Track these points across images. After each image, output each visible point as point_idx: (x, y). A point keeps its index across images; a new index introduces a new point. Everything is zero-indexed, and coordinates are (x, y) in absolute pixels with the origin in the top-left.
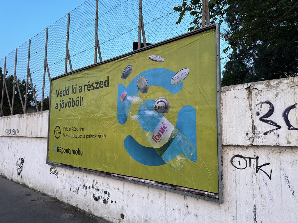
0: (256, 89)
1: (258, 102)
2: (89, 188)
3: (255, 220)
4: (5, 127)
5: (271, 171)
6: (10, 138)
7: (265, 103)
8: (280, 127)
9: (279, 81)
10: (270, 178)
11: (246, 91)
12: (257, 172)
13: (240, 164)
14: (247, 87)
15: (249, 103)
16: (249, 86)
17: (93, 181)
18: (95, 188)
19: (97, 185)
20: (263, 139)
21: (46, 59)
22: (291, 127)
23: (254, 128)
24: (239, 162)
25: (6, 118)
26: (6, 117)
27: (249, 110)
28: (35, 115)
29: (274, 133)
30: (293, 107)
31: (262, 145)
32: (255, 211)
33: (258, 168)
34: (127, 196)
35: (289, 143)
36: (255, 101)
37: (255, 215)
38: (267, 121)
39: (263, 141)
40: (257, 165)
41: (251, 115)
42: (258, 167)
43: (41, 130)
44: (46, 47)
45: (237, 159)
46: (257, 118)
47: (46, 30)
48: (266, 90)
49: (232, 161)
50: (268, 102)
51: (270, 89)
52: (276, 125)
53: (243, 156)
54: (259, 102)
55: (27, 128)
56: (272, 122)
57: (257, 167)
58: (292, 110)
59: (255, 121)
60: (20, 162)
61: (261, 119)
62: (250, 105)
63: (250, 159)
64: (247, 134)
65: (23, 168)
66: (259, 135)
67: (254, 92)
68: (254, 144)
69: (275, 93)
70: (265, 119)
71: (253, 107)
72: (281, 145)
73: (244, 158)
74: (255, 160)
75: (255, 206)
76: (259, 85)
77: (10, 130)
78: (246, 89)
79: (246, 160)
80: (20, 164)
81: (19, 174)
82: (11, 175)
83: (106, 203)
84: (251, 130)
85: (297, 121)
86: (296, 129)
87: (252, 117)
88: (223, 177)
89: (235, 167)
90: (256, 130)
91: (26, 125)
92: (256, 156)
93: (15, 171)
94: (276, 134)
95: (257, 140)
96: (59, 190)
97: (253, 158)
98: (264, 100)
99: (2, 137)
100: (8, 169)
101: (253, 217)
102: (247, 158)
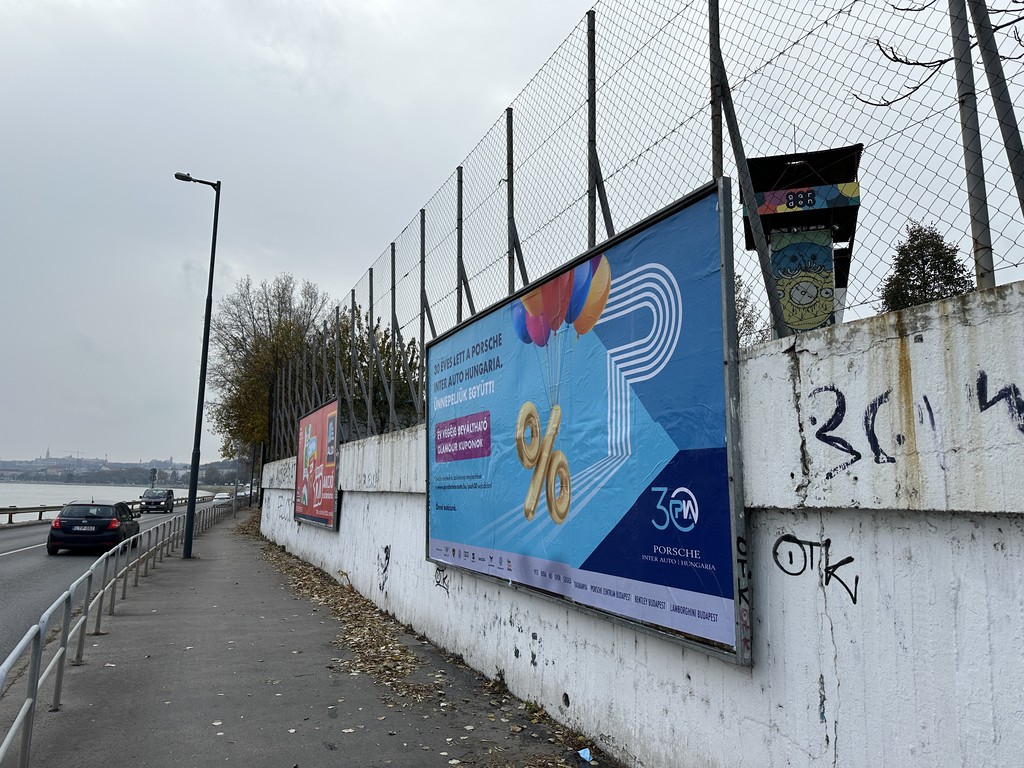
0: (807, 351)
1: (811, 388)
2: (505, 624)
3: (822, 715)
4: (355, 468)
5: (857, 579)
6: (365, 495)
7: (826, 389)
8: (858, 456)
10: (855, 601)
11: (787, 358)
12: (827, 584)
13: (791, 562)
14: (788, 347)
15: (792, 391)
16: (792, 343)
17: (512, 606)
18: (516, 622)
19: (519, 617)
20: (824, 490)
21: (423, 292)
22: (882, 455)
23: (805, 460)
24: (791, 554)
26: (357, 442)
27: (795, 410)
29: (848, 474)
30: (881, 400)
31: (823, 506)
32: (822, 692)
33: (830, 572)
34: (574, 645)
36: (805, 389)
37: (822, 703)
38: (831, 441)
39: (828, 495)
40: (827, 563)
41: (800, 425)
42: (830, 568)
43: (416, 475)
44: (423, 262)
45: (786, 547)
46: (811, 431)
47: (419, 215)
48: (828, 354)
49: (775, 554)
50: (832, 389)
51: (835, 351)
52: (851, 451)
53: (798, 538)
54: (814, 387)
55: (392, 470)
56: (844, 443)
57: (827, 570)
58: (881, 409)
59: (807, 441)
60: (383, 555)
61: (821, 435)
62: (797, 397)
63: (812, 545)
64: (792, 475)
65: (388, 573)
66: (816, 480)
67: (805, 360)
68: (809, 503)
69: (846, 359)
70: (828, 434)
71: (801, 402)
72: (862, 506)
73: (800, 543)
74: (824, 550)
75: (822, 677)
76: (813, 339)
77: (364, 476)
78: (788, 351)
79: (804, 550)
80: (383, 560)
81: (382, 588)
82: (368, 591)
83: (535, 664)
84: (801, 465)
85: (893, 437)
86: (892, 460)
87: (801, 430)
88: (746, 594)
89: (782, 568)
90: (810, 466)
91: (390, 461)
92: (824, 539)
93: (375, 580)
94: (852, 476)
95: (811, 491)
96: (452, 630)
97: (817, 544)
98: (824, 382)
99: (352, 492)
100: (363, 575)
101: (818, 707)
102: (806, 543)
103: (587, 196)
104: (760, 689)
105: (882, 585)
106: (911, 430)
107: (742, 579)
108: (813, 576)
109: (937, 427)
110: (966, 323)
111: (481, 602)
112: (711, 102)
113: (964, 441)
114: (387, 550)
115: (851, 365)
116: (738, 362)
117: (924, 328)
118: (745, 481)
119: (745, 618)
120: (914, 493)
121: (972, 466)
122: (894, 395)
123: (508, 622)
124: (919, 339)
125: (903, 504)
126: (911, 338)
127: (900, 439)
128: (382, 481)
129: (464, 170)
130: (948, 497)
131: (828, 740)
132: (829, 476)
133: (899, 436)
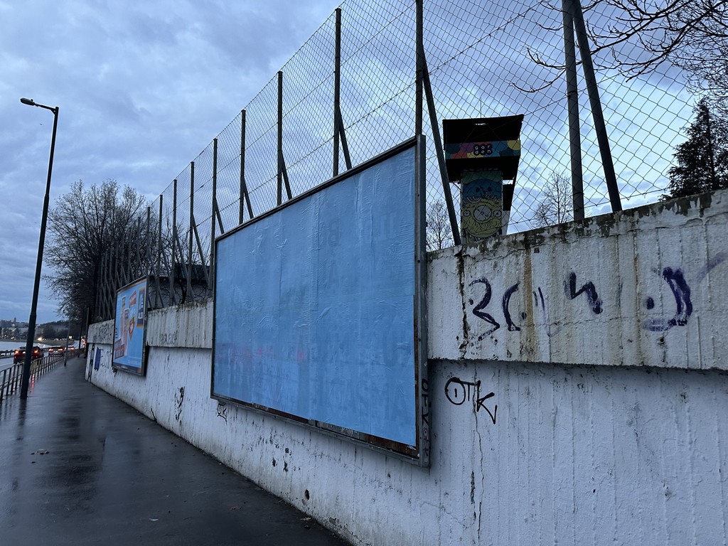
0: (469, 255)
1: (471, 280)
2: (266, 442)
3: (472, 500)
4: (159, 329)
5: (496, 407)
6: (166, 350)
7: (480, 281)
8: (498, 326)
9: (497, 241)
10: (494, 422)
11: (456, 260)
12: (478, 411)
13: (456, 396)
14: (458, 252)
15: (458, 281)
16: (460, 249)
17: (272, 430)
18: (274, 441)
19: (276, 437)
20: (477, 348)
21: (214, 199)
22: (512, 326)
23: (466, 328)
24: (456, 390)
25: (160, 313)
26: (161, 310)
27: (460, 295)
28: (197, 306)
29: (492, 337)
30: (515, 288)
31: (476, 359)
32: (473, 483)
33: (480, 403)
34: (314, 456)
35: (509, 354)
36: (467, 281)
37: (473, 491)
38: (482, 315)
39: (479, 351)
40: (478, 397)
41: (464, 305)
42: (480, 400)
43: (205, 335)
44: (215, 177)
45: (453, 385)
46: (470, 309)
47: (213, 143)
48: (481, 257)
49: (446, 390)
50: (484, 281)
51: (486, 256)
52: (493, 322)
53: (461, 380)
54: (473, 279)
55: (187, 332)
56: (489, 317)
57: (478, 401)
58: (513, 295)
59: (467, 316)
60: (179, 394)
61: (475, 312)
62: (462, 286)
63: (469, 384)
64: (458, 338)
65: (182, 407)
66: (472, 341)
67: (468, 261)
68: (468, 356)
69: (493, 262)
70: (480, 311)
71: (464, 289)
72: (499, 359)
73: (462, 383)
74: (476, 388)
75: (473, 473)
76: (473, 248)
77: (166, 335)
78: (456, 255)
79: (464, 388)
80: (179, 399)
81: (177, 418)
82: (167, 420)
83: (287, 470)
84: (463, 331)
85: (519, 314)
86: (518, 329)
87: (464, 308)
88: (427, 418)
89: (450, 400)
90: (468, 332)
91: (185, 324)
92: (477, 380)
93: (172, 412)
94: (494, 339)
95: (469, 349)
96: (228, 447)
97: (472, 384)
98: (479, 276)
99: (156, 347)
100: (164, 409)
101: (470, 494)
102: (465, 383)
103: (333, 140)
104: (434, 482)
105: (511, 411)
106: (530, 311)
107: (424, 407)
108: (469, 405)
109: (546, 308)
110: (565, 241)
111: (250, 428)
112: (416, 82)
113: (561, 319)
114: (182, 390)
115: (496, 265)
116: (427, 262)
117: (540, 243)
118: (429, 341)
119: (426, 435)
120: (531, 351)
121: (565, 334)
122: (521, 287)
123: (269, 441)
124: (537, 251)
125: (525, 359)
126: (533, 250)
127: (524, 316)
128: (179, 338)
129: (246, 113)
130: (551, 354)
131: (475, 515)
132: (480, 338)
133: (523, 313)
